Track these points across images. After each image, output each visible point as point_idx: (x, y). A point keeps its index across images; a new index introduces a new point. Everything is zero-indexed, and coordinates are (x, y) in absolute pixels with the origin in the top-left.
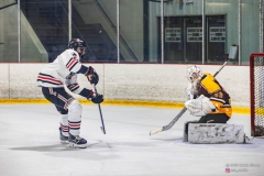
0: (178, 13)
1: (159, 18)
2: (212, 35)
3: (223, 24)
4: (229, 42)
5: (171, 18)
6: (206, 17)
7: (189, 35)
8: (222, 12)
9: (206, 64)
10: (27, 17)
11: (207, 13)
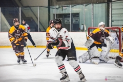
0: (61, 12)
1: (54, 15)
2: (74, 21)
3: (78, 17)
4: (81, 23)
5: (59, 14)
6: (72, 14)
7: (66, 21)
8: (78, 12)
9: (72, 31)
10: (4, 15)
11: (72, 12)
